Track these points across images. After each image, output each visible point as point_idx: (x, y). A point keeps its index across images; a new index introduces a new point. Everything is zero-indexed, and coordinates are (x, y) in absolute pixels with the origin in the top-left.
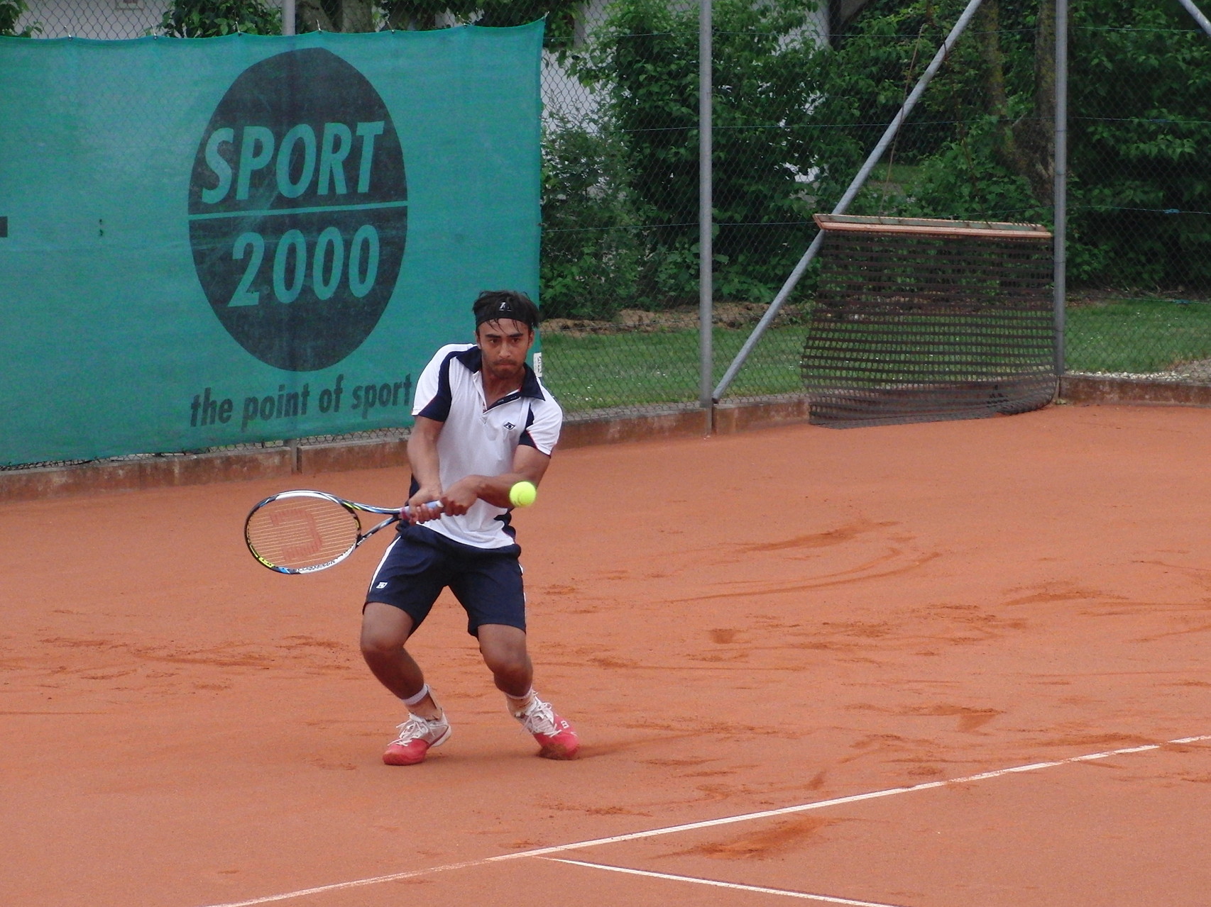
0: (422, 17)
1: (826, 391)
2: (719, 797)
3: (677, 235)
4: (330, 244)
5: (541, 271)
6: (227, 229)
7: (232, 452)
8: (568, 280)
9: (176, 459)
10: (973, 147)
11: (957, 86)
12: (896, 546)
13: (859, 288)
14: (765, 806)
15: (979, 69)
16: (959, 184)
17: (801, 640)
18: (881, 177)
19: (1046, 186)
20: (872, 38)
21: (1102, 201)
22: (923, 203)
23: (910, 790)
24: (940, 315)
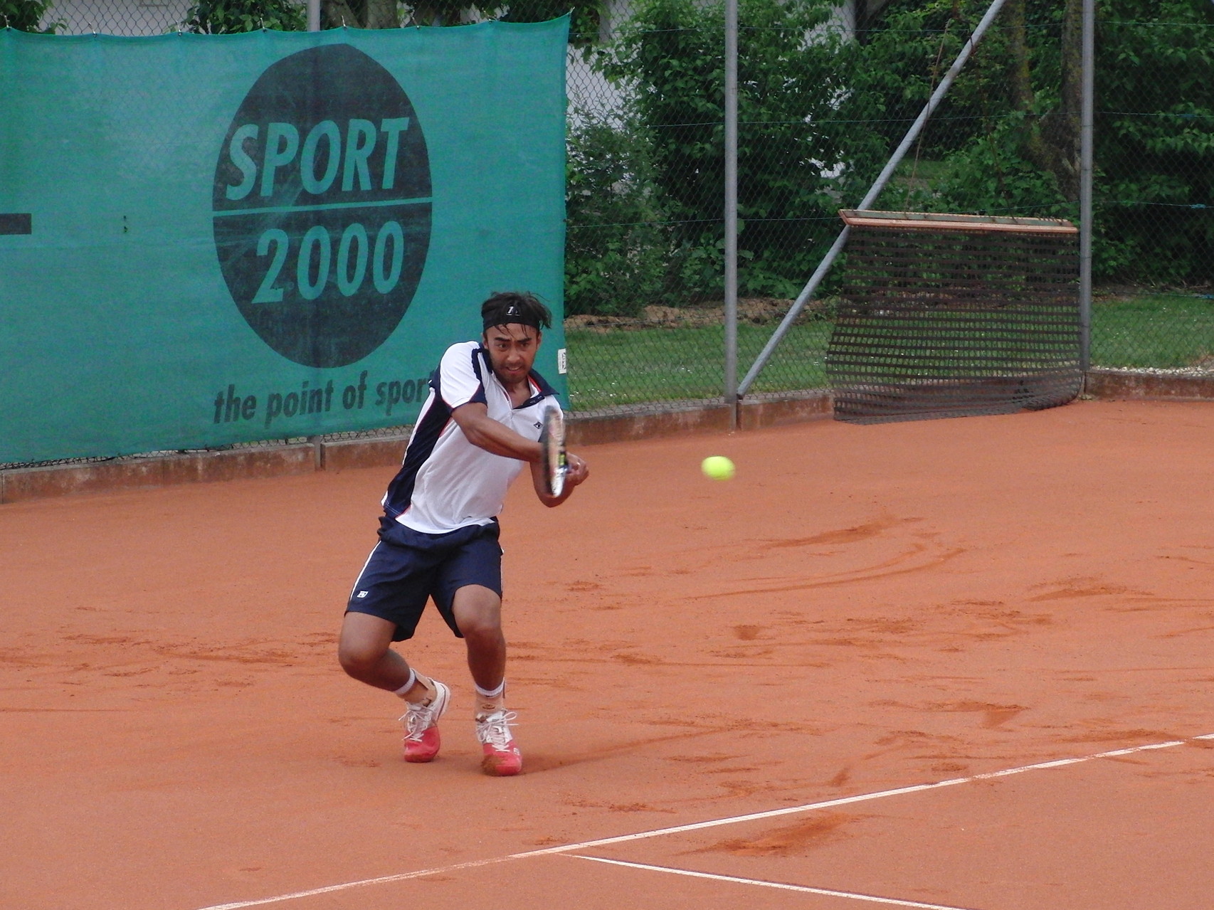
0: (447, 13)
1: (850, 386)
2: (742, 794)
3: (702, 231)
4: (355, 241)
5: (566, 267)
6: (251, 226)
7: (256, 448)
8: (593, 277)
9: (199, 456)
10: (999, 142)
11: (983, 81)
12: (922, 542)
13: (884, 284)
14: (788, 802)
15: (1005, 64)
16: (985, 179)
17: (826, 636)
18: (907, 173)
19: (1073, 181)
20: (899, 33)
21: (1128, 196)
22: (949, 198)
23: (933, 786)
24: (966, 311)
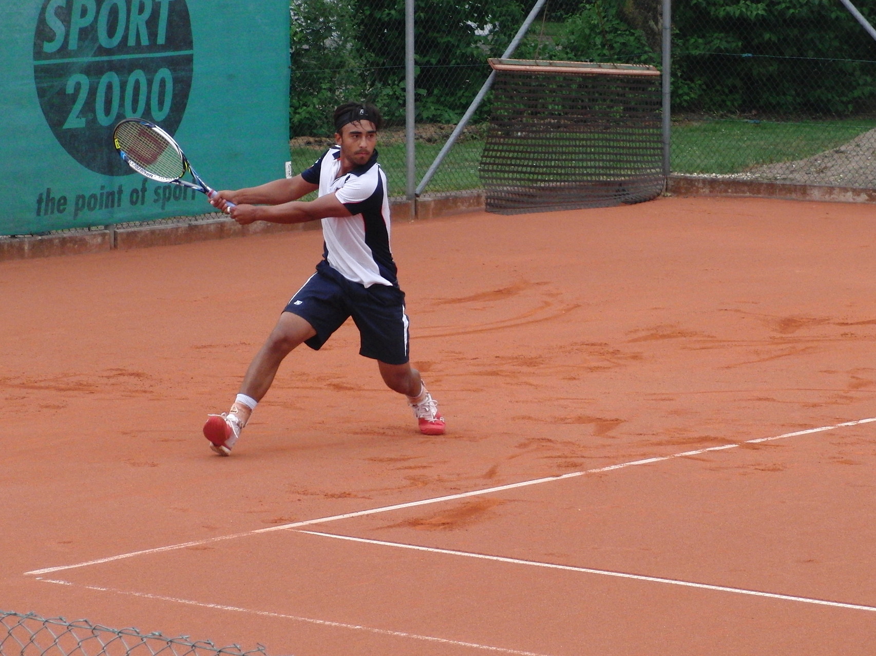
1: (497, 188)
2: (420, 485)
3: (389, 74)
4: (137, 83)
5: (291, 102)
6: (62, 72)
7: (67, 234)
8: (310, 109)
9: (26, 240)
10: (603, 8)
12: (549, 300)
13: (521, 113)
14: (453, 491)
16: (593, 35)
17: (480, 369)
18: (537, 32)
19: (657, 37)
21: (697, 48)
22: (568, 50)
23: (558, 478)
24: (580, 133)
